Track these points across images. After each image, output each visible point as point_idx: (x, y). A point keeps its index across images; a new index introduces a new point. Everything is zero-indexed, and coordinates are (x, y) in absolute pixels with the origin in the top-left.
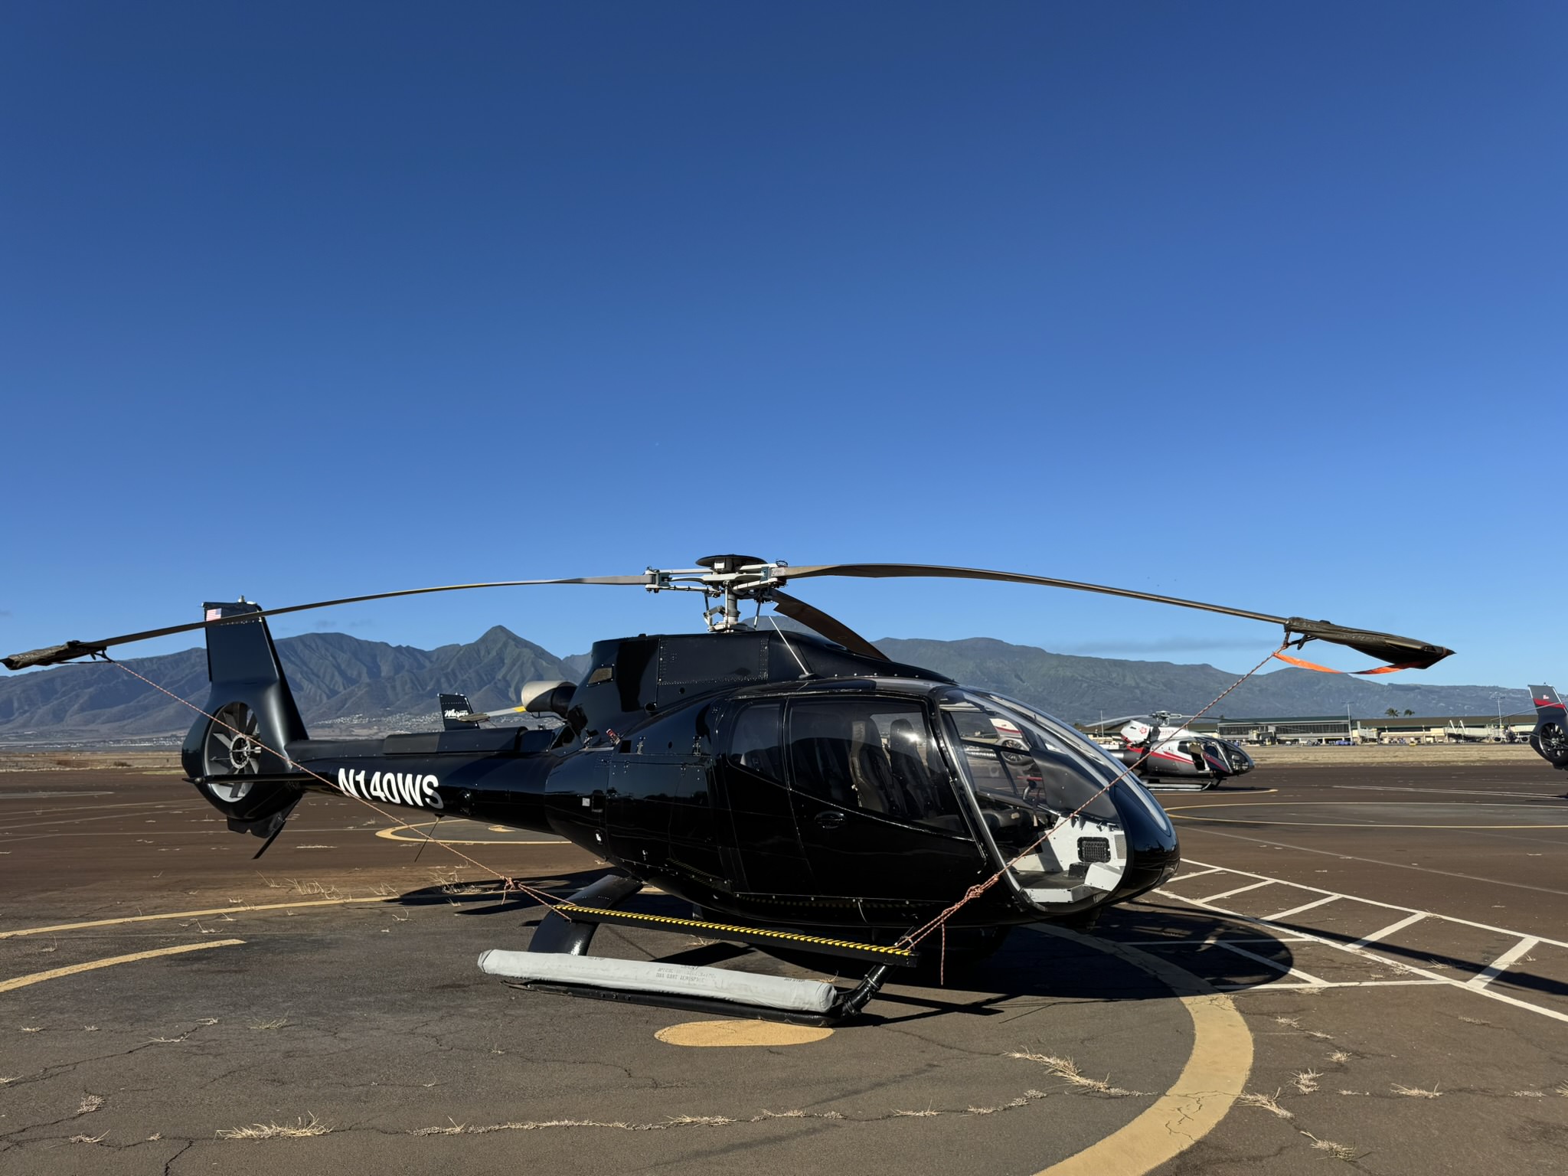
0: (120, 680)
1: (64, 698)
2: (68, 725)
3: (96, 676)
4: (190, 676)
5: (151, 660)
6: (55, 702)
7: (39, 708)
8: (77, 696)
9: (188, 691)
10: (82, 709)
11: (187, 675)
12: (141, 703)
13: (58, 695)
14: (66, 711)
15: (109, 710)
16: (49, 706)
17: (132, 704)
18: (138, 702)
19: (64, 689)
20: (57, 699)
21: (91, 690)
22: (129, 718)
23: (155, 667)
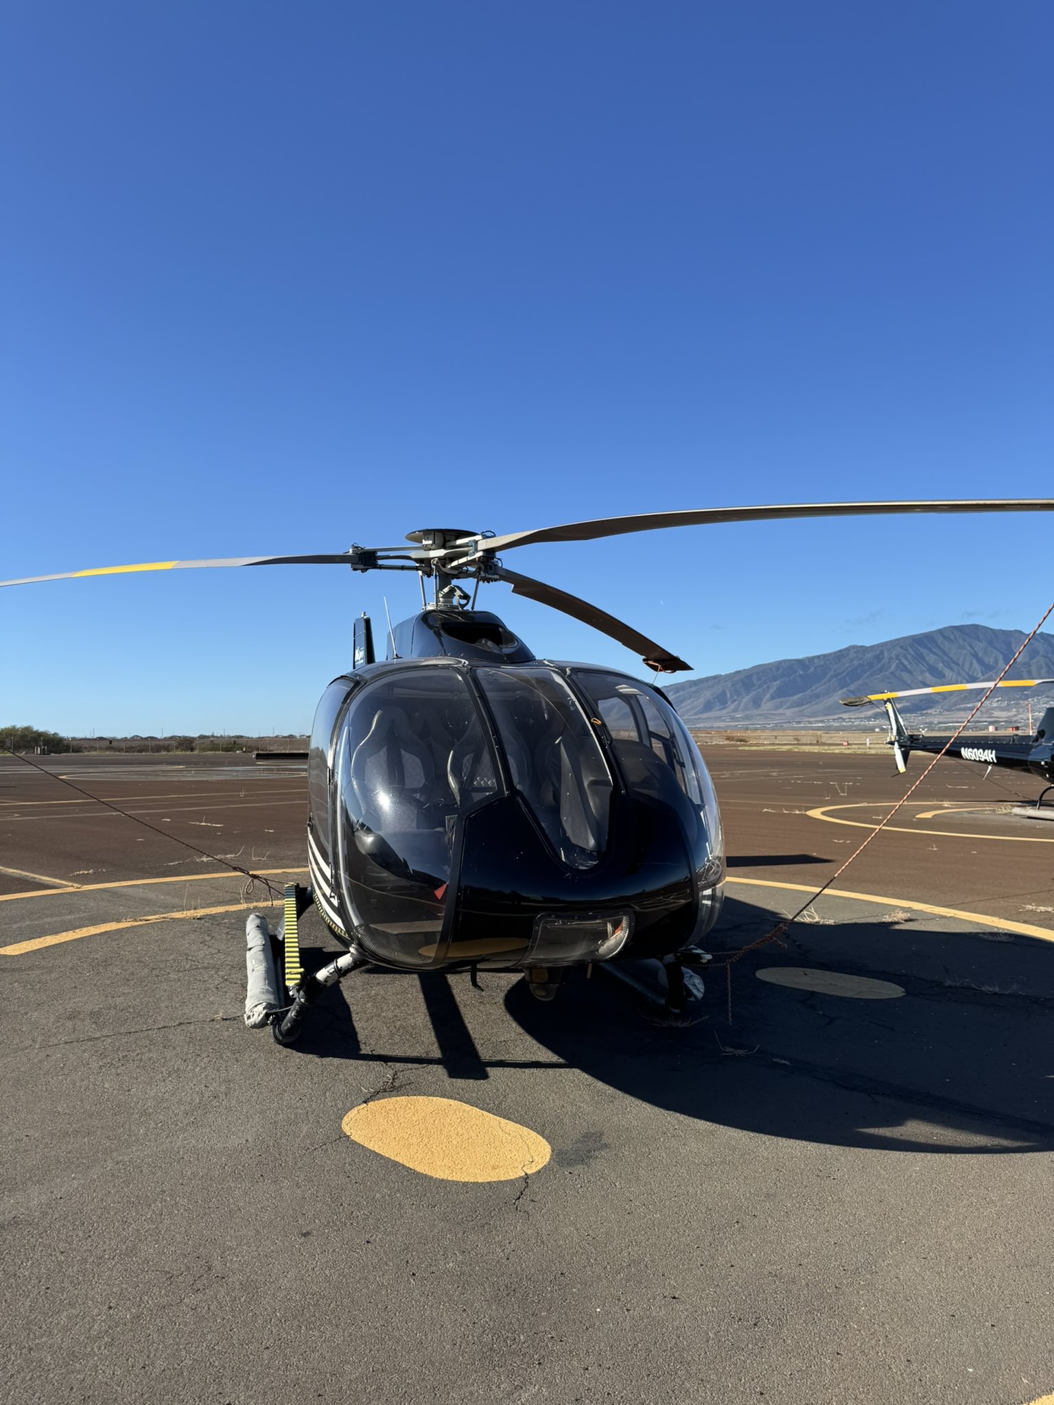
2: (764, 710)
6: (754, 693)
7: (743, 698)
8: (768, 688)
10: (772, 698)
22: (806, 704)
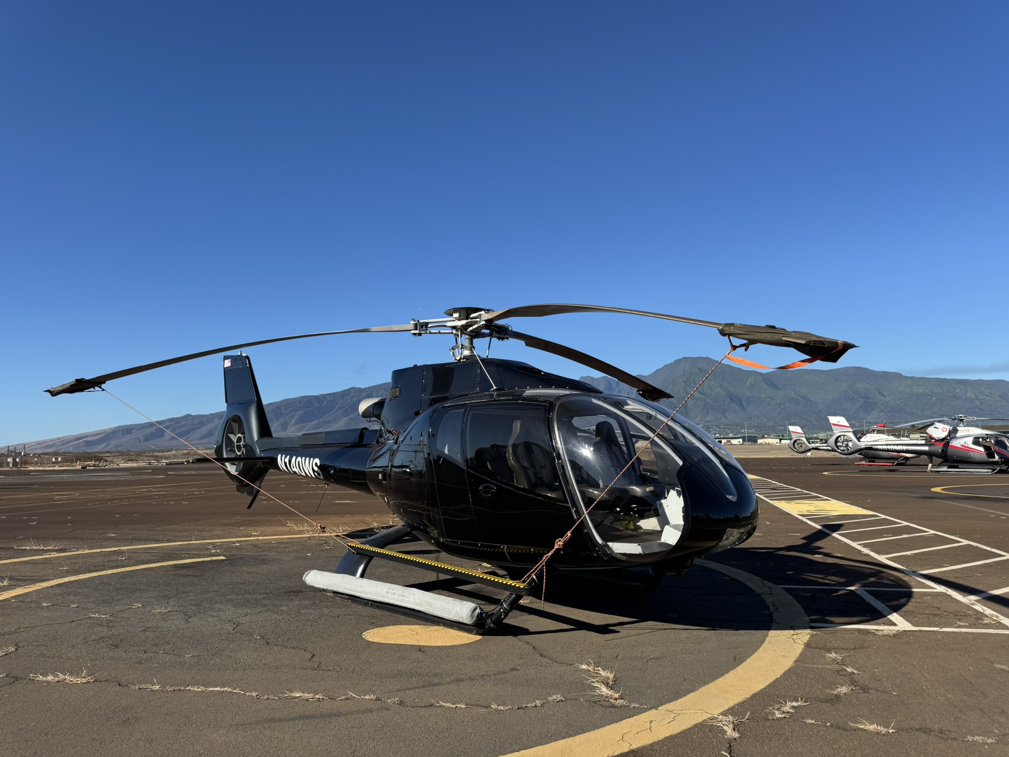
0: (314, 406)
1: (286, 417)
2: (289, 432)
3: (302, 405)
4: (350, 404)
5: (330, 394)
6: (282, 420)
7: (274, 423)
8: (293, 416)
9: (350, 412)
10: (296, 423)
11: (349, 403)
12: (326, 419)
13: (284, 416)
14: (288, 425)
15: (309, 423)
16: (279, 422)
17: (321, 420)
18: (325, 418)
19: (287, 412)
20: (283, 418)
21: (300, 412)
23: (332, 398)
